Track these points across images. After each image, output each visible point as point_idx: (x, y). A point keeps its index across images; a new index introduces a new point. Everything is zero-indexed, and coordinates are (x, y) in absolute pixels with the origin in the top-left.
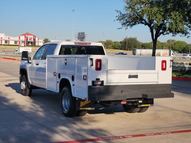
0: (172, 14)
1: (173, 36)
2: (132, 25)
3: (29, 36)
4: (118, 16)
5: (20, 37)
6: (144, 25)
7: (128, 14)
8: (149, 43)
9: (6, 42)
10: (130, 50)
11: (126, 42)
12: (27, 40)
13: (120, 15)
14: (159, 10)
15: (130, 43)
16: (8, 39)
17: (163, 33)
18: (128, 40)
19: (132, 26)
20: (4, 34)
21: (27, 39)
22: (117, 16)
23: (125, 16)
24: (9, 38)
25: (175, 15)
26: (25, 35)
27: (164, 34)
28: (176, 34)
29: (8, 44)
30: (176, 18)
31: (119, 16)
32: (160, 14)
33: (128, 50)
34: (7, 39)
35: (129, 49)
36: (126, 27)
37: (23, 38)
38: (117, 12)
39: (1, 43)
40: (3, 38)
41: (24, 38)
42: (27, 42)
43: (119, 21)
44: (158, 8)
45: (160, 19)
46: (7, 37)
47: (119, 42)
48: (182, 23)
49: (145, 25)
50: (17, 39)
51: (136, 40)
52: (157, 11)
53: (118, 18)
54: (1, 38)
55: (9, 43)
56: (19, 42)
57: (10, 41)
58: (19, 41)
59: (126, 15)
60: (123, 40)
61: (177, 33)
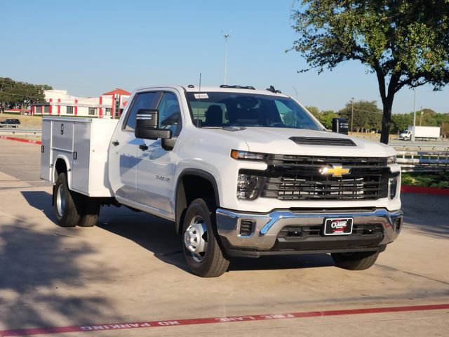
0: (410, 28)
1: (435, 90)
2: (333, 64)
3: (122, 96)
4: (300, 40)
5: (101, 99)
6: (359, 61)
7: (322, 35)
8: (406, 115)
9: (70, 109)
10: (360, 131)
11: (351, 112)
12: (117, 107)
13: (304, 39)
14: (378, 21)
15: (360, 114)
16: (74, 102)
17: (408, 82)
18: (356, 108)
19: (333, 66)
20: (65, 92)
21: (118, 103)
22: (297, 42)
23: (315, 41)
24: (76, 101)
25: (418, 32)
26: (112, 93)
27: (413, 86)
28: (441, 85)
29: (74, 114)
30: (421, 39)
31: (301, 42)
32: (382, 29)
33: (355, 131)
34: (72, 103)
35: (358, 130)
36: (319, 68)
37: (108, 101)
38: (296, 30)
39: (59, 112)
40: (62, 102)
41: (112, 99)
42: (117, 110)
43: (300, 53)
44: (377, 15)
45: (380, 41)
46: (73, 98)
47: (335, 112)
48: (436, 52)
49: (362, 62)
50: (94, 102)
51: (376, 106)
52: (375, 22)
53: (298, 45)
54: (59, 100)
55: (76, 113)
56: (98, 110)
57: (78, 109)
58: (100, 109)
59: (317, 39)
60: (345, 107)
61: (444, 83)
